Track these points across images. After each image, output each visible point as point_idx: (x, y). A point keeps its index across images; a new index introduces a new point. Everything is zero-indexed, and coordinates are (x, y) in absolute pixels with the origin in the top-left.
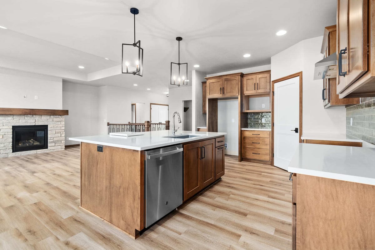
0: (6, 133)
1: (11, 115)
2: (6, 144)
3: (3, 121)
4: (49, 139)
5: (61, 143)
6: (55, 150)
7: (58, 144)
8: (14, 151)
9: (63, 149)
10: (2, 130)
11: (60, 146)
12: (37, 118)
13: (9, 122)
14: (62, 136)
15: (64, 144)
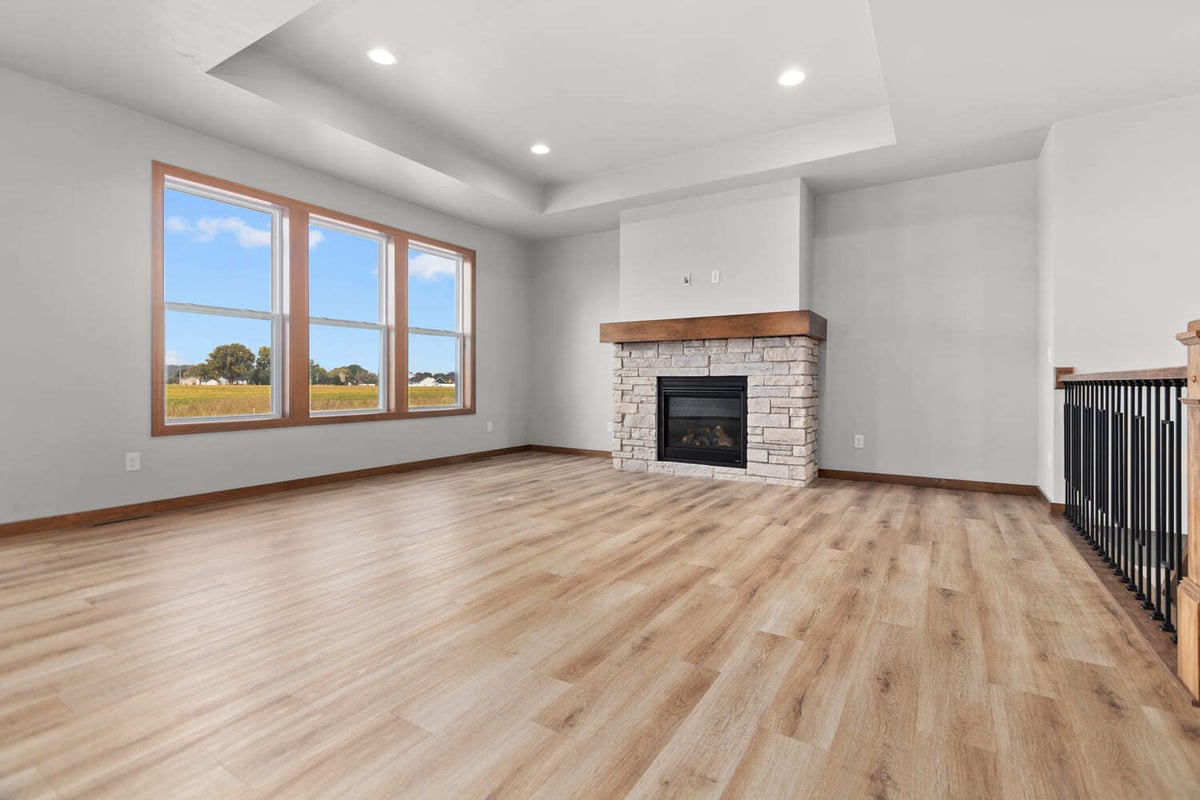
0: (644, 399)
1: (653, 342)
2: (643, 431)
3: (639, 360)
4: (749, 430)
5: (789, 453)
6: (769, 481)
7: (780, 458)
8: (661, 457)
9: (797, 484)
10: (637, 389)
11: (786, 468)
12: (714, 349)
13: (650, 367)
14: (795, 424)
15: (803, 461)
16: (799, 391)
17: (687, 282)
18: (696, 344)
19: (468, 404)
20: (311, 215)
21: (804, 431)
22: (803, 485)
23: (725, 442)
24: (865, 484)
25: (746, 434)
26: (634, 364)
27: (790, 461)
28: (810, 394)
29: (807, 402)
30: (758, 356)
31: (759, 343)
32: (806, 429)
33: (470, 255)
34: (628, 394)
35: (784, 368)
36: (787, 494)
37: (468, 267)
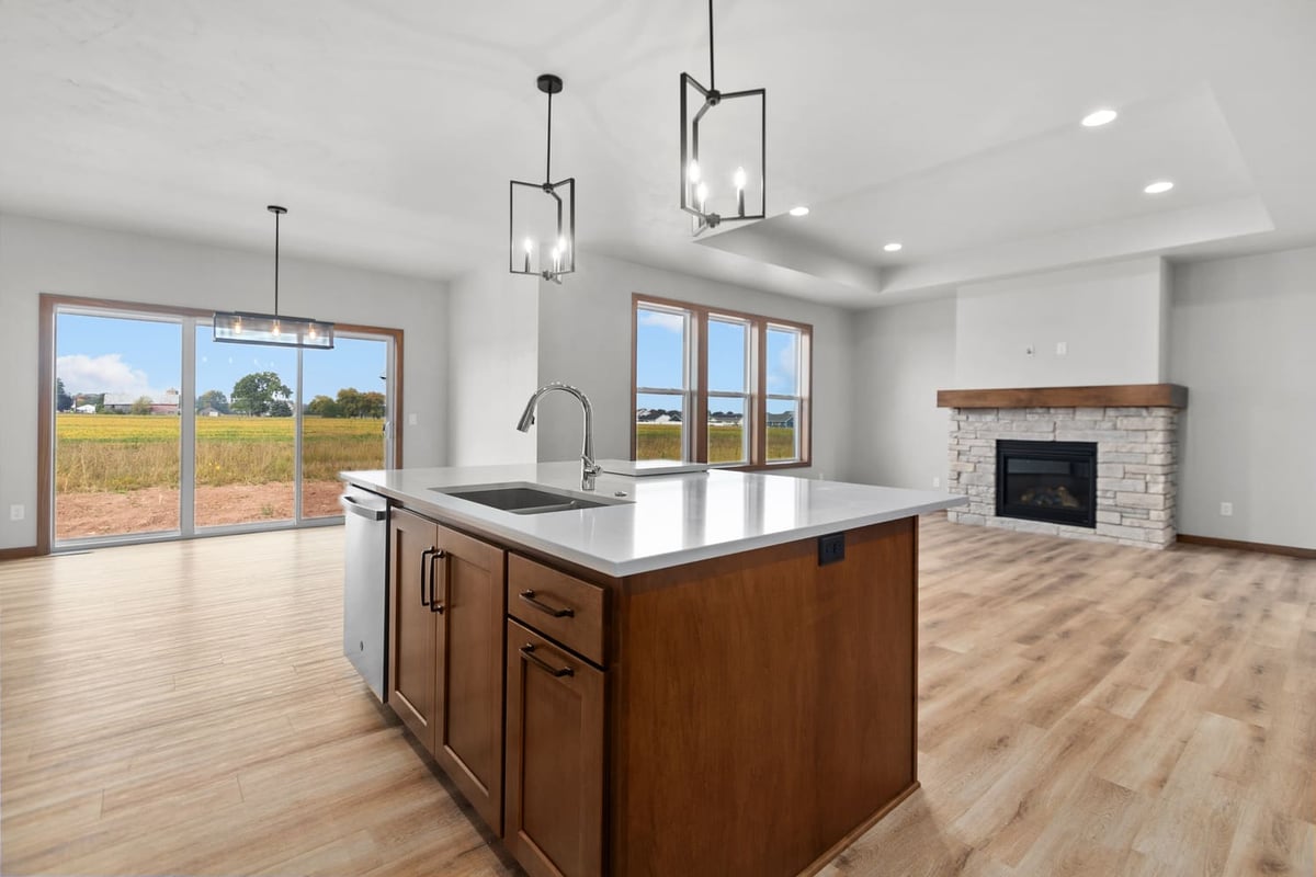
0: (982, 459)
1: (992, 408)
2: (981, 488)
3: (977, 424)
4: (1099, 493)
5: (1145, 517)
6: (1121, 542)
7: (1135, 520)
8: (999, 513)
9: (1154, 546)
10: (974, 451)
11: (1141, 531)
12: (1060, 417)
13: (988, 430)
14: (1153, 489)
15: (1161, 525)
16: (1158, 459)
17: (1029, 352)
18: (1040, 411)
19: (805, 458)
20: (710, 314)
21: (1162, 497)
22: (1161, 547)
23: (1069, 503)
24: (1234, 552)
25: (1095, 497)
26: (971, 428)
27: (1146, 524)
28: (1169, 461)
29: (1166, 469)
30: (1110, 424)
31: (1111, 413)
32: (1165, 495)
33: (807, 329)
34: (965, 455)
35: (1140, 437)
36: (1145, 554)
37: (806, 339)
